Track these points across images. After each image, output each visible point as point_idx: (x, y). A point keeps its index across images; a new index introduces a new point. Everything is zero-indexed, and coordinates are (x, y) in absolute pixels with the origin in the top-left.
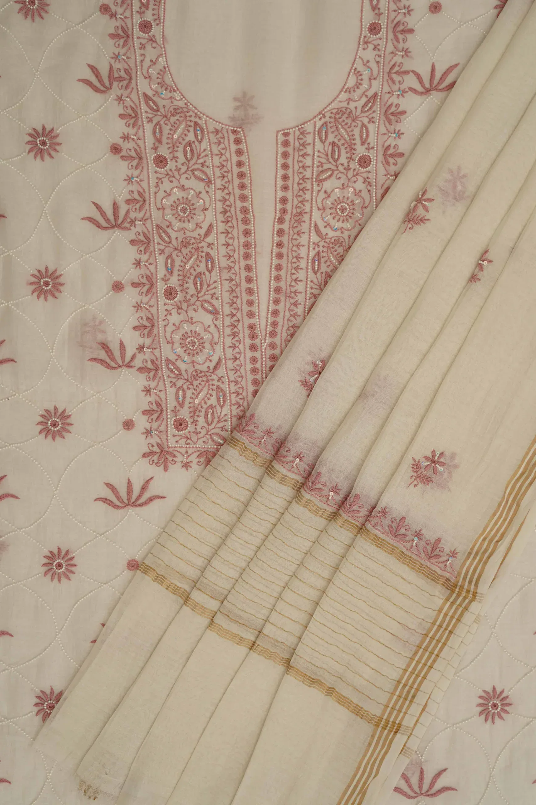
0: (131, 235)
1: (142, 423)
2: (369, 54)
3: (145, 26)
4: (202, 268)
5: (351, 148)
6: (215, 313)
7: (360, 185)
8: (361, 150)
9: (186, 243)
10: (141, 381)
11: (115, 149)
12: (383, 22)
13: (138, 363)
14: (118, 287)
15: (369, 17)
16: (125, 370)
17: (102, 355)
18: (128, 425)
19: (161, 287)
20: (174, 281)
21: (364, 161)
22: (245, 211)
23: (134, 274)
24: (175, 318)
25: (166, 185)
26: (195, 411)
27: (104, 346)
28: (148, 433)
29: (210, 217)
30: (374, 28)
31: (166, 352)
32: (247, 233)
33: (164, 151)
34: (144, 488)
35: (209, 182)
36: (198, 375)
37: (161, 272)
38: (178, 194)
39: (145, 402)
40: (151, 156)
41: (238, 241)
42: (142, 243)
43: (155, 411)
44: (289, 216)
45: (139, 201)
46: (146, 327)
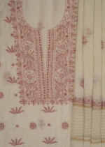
0: (16, 53)
1: (19, 95)
2: (67, 13)
3: (18, 8)
4: (32, 60)
5: (64, 34)
6: (35, 70)
7: (66, 42)
8: (66, 34)
9: (28, 55)
10: (18, 86)
11: (12, 35)
12: (70, 6)
14: (13, 65)
15: (67, 5)
17: (10, 80)
18: (16, 95)
19: (22, 65)
20: (25, 64)
21: (67, 36)
22: (41, 48)
23: (16, 62)
24: (25, 72)
26: (30, 92)
27: (10, 78)
28: (20, 97)
29: (33, 49)
30: (68, 7)
31: (24, 79)
32: (41, 53)
33: (22, 35)
34: (20, 109)
35: (33, 42)
36: (31, 84)
37: (23, 61)
38: (26, 44)
39: (20, 90)
40: (20, 36)
41: (39, 55)
42: (18, 55)
43: (22, 92)
44: (51, 49)
45: (17, 46)
46: (20, 74)
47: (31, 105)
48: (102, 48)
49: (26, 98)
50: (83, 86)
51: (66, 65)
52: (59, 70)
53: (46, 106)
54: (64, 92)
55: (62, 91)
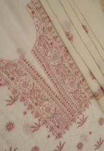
1: (51, 133)
2: (36, 20)
4: (38, 93)
5: (48, 43)
6: (48, 100)
7: (54, 49)
8: (49, 42)
9: (31, 91)
10: (45, 126)
12: (33, 9)
13: (41, 123)
14: (25, 113)
15: (30, 11)
16: (40, 128)
17: (33, 129)
18: (49, 137)
19: (33, 105)
20: (35, 101)
22: (37, 74)
23: (26, 107)
24: (41, 108)
25: (18, 83)
28: (53, 134)
30: (33, 13)
31: (45, 116)
32: (41, 78)
33: (11, 76)
35: (26, 74)
37: (31, 102)
38: (22, 83)
39: (48, 129)
40: (9, 79)
41: (41, 81)
42: (23, 99)
43: (52, 129)
44: (46, 67)
45: (15, 91)
46: (37, 115)
47: (67, 131)
48: (87, 32)
49: (58, 131)
50: (94, 78)
51: (69, 71)
52: (67, 82)
53: (78, 120)
54: (83, 95)
55: (81, 96)
